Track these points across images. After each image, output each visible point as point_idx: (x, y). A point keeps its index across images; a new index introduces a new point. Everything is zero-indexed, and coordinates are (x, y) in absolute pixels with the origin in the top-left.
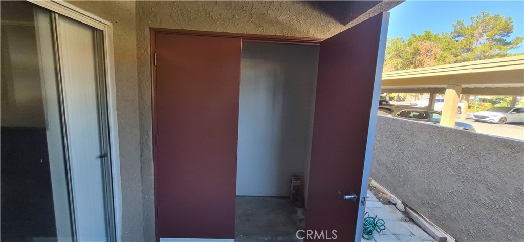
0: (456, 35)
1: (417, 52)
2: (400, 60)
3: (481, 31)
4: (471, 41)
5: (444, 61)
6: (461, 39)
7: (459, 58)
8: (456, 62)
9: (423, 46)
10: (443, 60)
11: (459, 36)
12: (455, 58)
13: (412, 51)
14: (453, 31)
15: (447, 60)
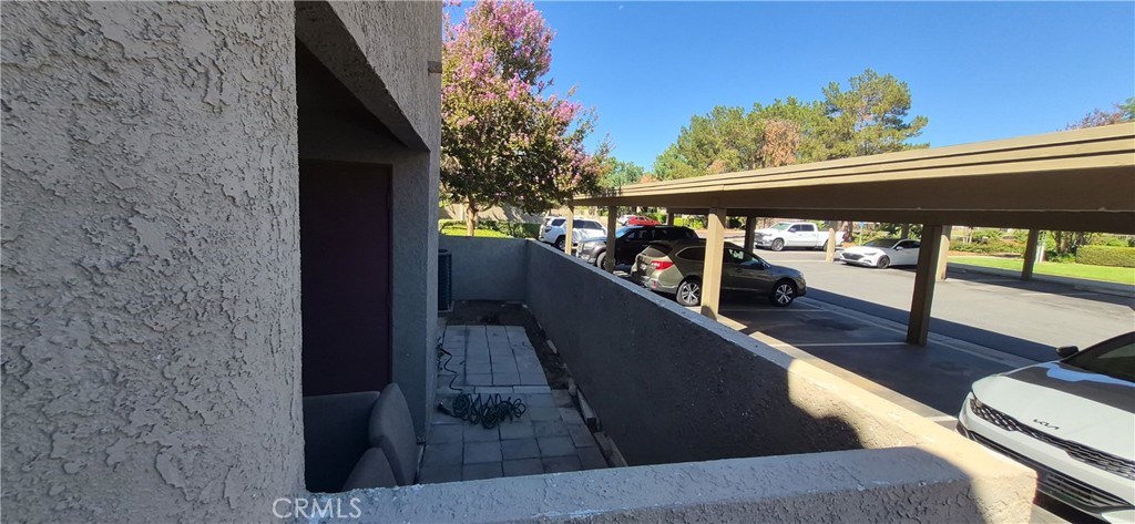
0: (830, 108)
1: (762, 139)
2: (734, 152)
3: (865, 103)
4: (852, 120)
5: (810, 155)
6: (837, 115)
7: (834, 150)
8: (830, 158)
9: (773, 127)
10: (808, 153)
11: (834, 111)
12: (828, 151)
13: (754, 136)
14: (824, 101)
15: (814, 154)
